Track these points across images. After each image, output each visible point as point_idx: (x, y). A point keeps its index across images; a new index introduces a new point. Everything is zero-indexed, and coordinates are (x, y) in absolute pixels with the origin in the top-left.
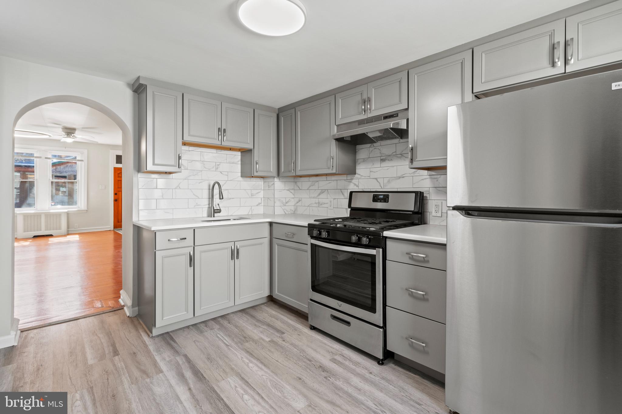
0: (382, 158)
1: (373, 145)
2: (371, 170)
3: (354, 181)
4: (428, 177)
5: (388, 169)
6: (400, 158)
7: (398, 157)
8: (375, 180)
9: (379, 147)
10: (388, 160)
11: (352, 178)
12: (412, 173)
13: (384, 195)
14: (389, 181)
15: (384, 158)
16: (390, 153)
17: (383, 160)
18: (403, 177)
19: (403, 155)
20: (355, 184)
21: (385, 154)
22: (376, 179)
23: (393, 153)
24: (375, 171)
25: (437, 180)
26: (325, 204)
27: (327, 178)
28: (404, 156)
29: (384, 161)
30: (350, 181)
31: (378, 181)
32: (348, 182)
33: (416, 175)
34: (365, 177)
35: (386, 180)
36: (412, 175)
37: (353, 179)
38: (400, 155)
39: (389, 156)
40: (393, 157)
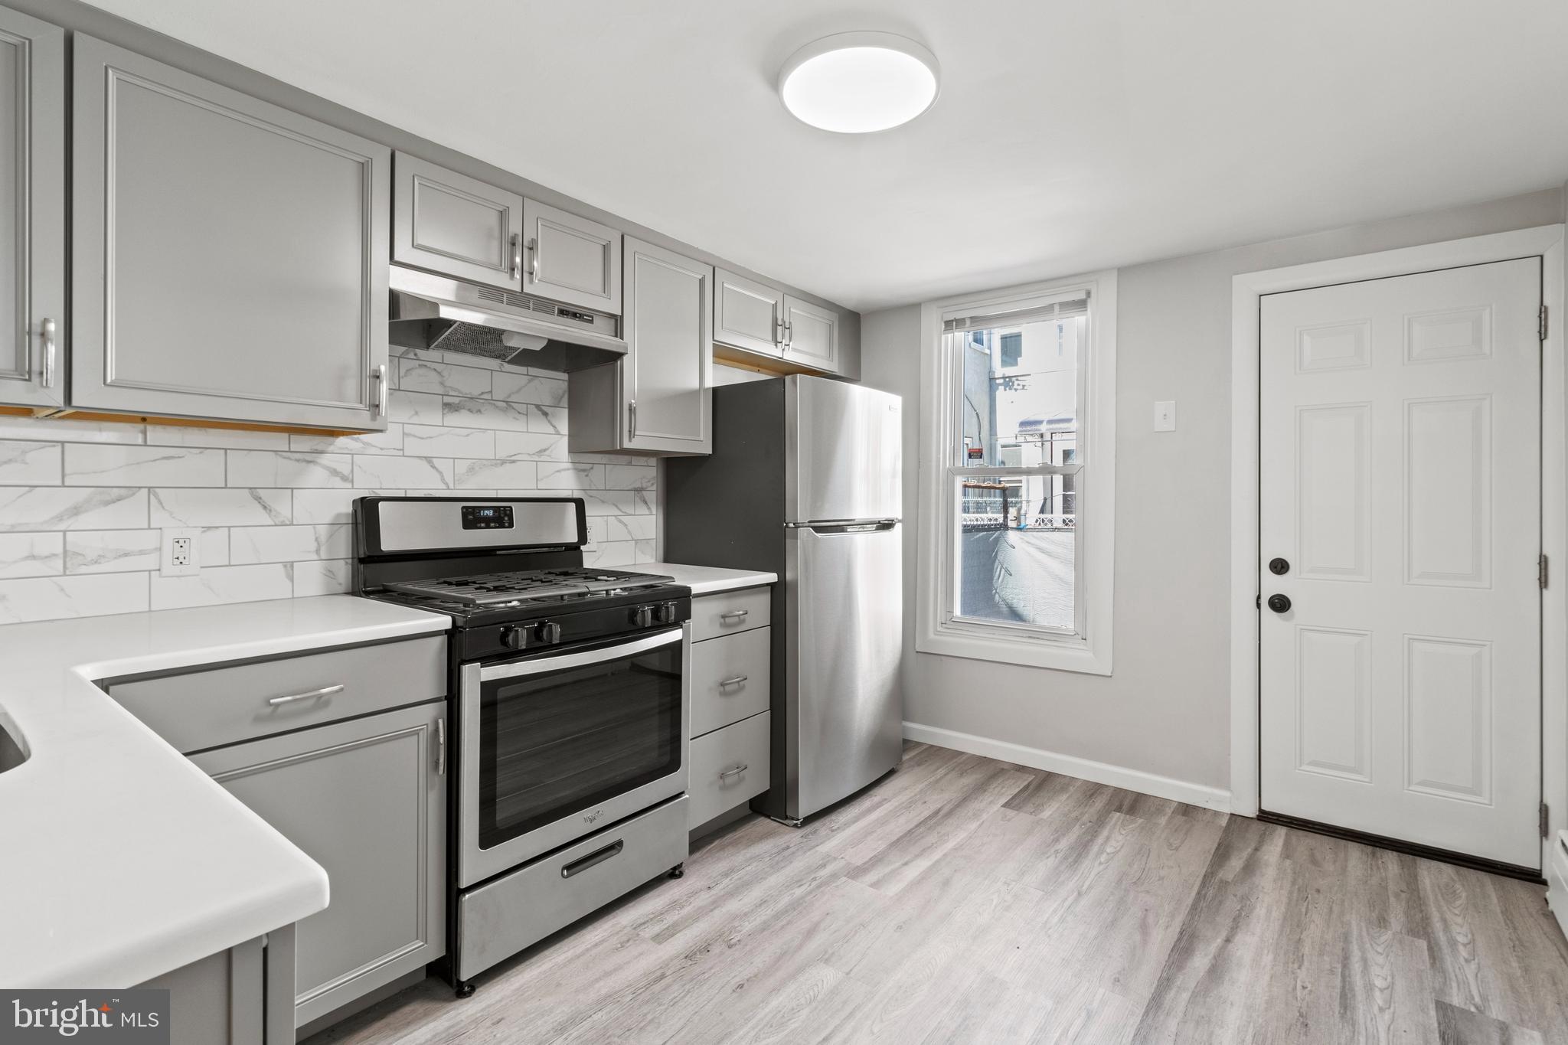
0: (447, 399)
1: (416, 355)
2: (408, 429)
3: (326, 459)
4: (570, 465)
5: (467, 435)
6: (504, 410)
7: (497, 407)
8: (424, 463)
9: (439, 367)
10: (469, 410)
11: (319, 447)
12: (534, 454)
13: (495, 509)
14: (471, 470)
15: (456, 400)
16: (476, 393)
17: (449, 407)
18: (514, 462)
19: (510, 406)
20: (335, 472)
21: (459, 392)
22: (428, 460)
23: (482, 393)
24: (425, 437)
25: (586, 473)
26: (126, 555)
27: (144, 433)
28: (513, 408)
29: (456, 411)
30: (308, 457)
31: (433, 467)
32: (298, 460)
33: (542, 458)
34: (381, 449)
35: (462, 467)
36: (537, 459)
37: (322, 452)
38: (504, 404)
39: (472, 398)
40: (483, 403)
